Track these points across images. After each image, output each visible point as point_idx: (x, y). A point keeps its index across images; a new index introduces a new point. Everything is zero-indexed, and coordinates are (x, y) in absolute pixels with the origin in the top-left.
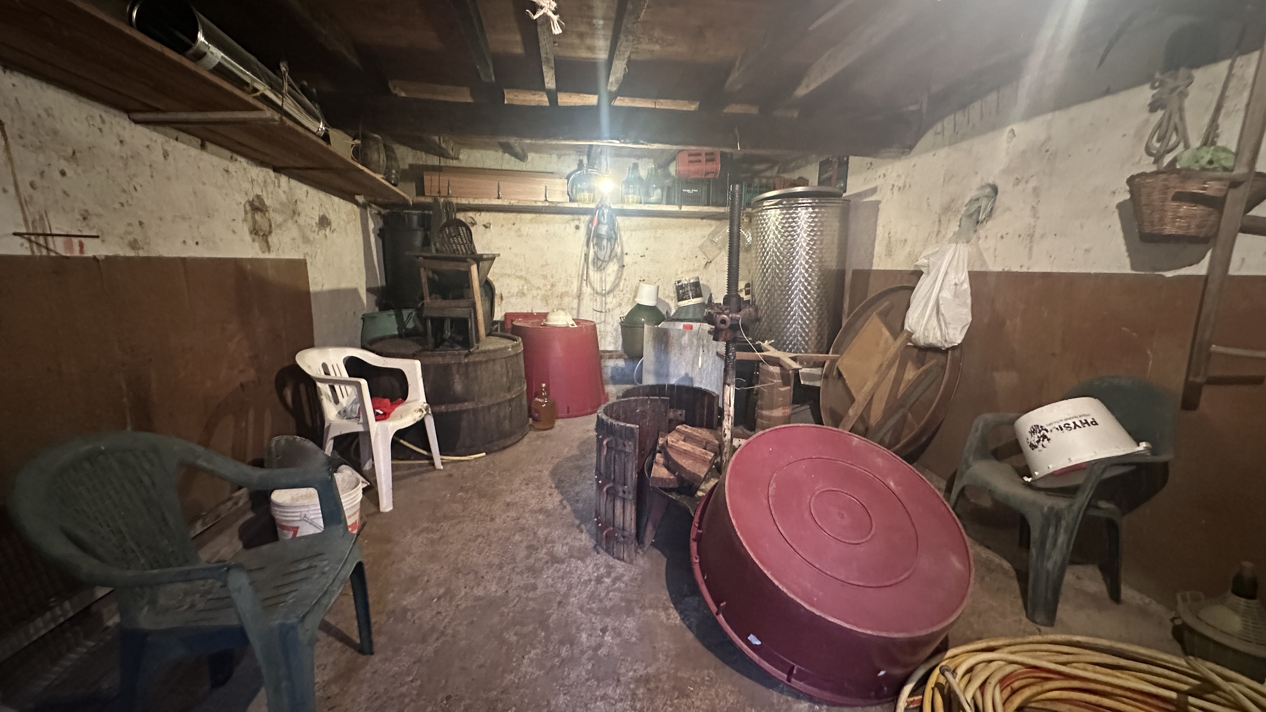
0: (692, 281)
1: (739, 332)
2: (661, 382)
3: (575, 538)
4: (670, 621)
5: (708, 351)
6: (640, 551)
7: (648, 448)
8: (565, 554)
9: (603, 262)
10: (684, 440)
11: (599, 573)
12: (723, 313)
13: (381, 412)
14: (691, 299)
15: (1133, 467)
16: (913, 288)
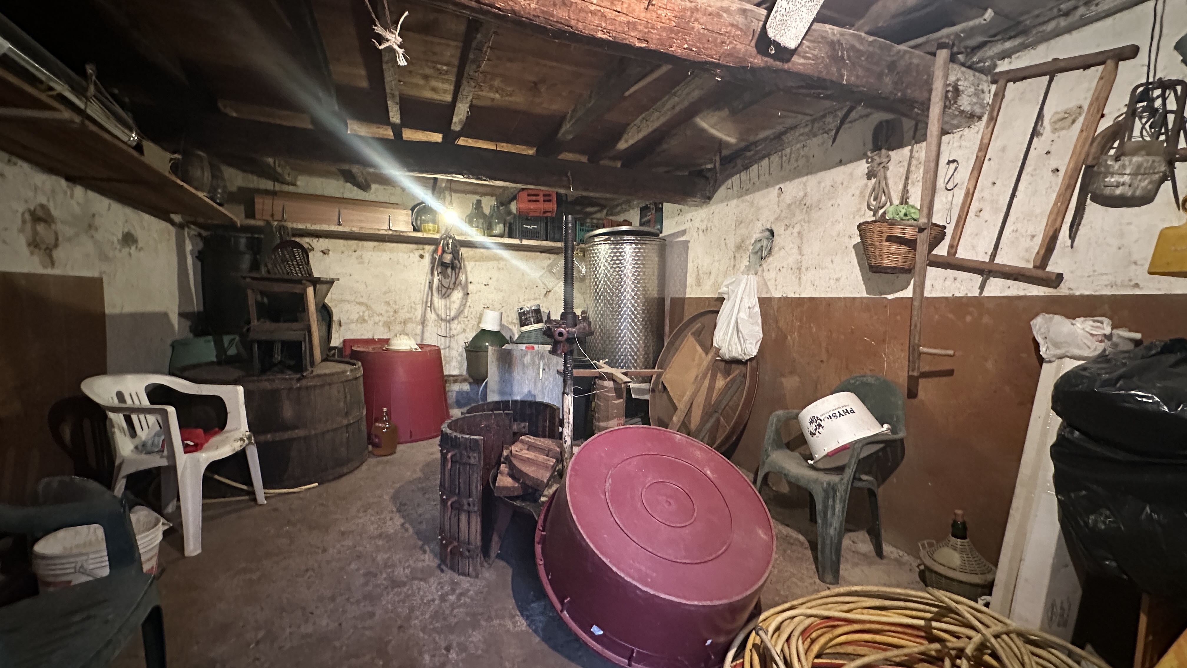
0: (533, 308)
1: (575, 346)
2: (506, 398)
3: (417, 560)
4: (516, 629)
5: (549, 369)
6: (485, 564)
7: (494, 462)
8: (407, 577)
9: (448, 289)
10: (528, 450)
11: (444, 591)
12: (560, 327)
13: (192, 444)
14: (533, 325)
15: (882, 445)
16: (718, 312)
